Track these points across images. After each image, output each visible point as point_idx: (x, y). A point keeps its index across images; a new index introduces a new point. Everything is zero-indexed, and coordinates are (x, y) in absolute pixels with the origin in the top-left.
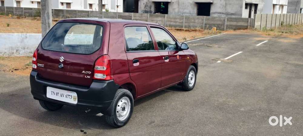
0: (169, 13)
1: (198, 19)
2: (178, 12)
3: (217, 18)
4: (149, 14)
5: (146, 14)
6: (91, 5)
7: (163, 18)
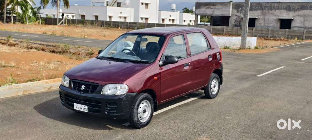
0: (256, 26)
1: (281, 31)
2: (264, 26)
3: (297, 31)
4: (239, 27)
5: (236, 28)
6: (163, 20)
7: (251, 30)
